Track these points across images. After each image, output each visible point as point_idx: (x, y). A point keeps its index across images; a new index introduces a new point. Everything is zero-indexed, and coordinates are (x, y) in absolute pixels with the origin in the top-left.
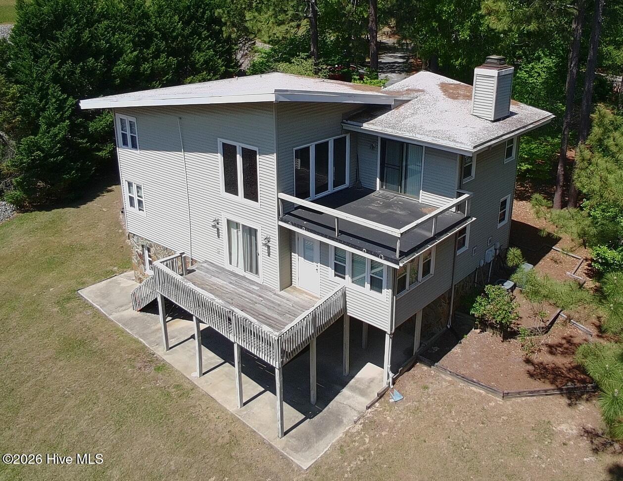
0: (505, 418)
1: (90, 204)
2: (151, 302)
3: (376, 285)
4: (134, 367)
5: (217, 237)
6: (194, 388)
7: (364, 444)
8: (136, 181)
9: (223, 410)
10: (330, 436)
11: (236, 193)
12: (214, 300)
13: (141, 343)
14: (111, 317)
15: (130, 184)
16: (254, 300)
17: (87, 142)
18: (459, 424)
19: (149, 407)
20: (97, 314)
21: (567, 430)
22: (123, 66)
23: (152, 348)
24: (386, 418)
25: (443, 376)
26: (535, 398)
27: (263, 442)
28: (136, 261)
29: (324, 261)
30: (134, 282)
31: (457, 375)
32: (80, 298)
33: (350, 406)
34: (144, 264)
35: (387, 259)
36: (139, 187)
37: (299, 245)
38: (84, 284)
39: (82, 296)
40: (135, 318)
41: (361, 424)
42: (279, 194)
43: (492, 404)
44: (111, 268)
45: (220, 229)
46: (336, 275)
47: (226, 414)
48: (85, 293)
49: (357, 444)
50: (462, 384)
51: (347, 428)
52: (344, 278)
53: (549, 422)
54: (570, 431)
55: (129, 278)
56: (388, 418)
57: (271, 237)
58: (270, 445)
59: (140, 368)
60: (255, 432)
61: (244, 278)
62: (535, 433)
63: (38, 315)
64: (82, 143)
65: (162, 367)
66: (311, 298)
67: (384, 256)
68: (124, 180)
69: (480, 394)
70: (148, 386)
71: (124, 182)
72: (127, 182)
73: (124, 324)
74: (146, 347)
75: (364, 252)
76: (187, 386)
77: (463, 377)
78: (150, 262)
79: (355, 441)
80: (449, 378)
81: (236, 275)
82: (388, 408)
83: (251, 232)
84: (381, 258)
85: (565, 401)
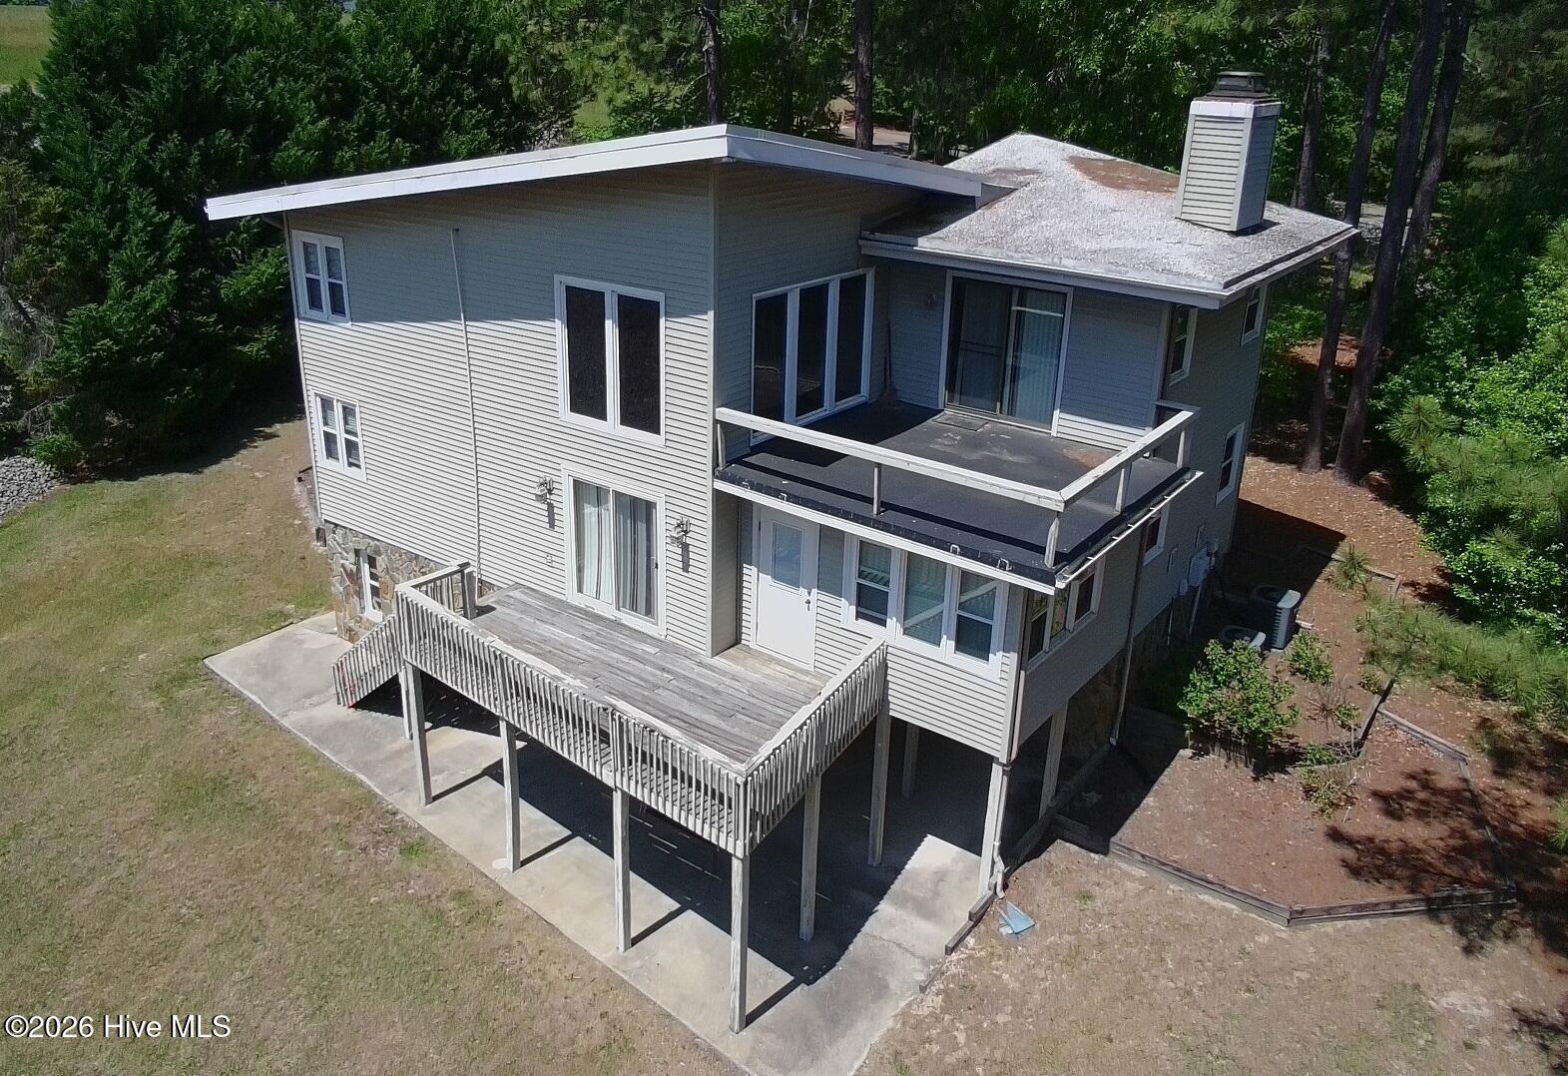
0: (1304, 976)
1: (225, 464)
2: (381, 686)
3: (973, 639)
4: (349, 846)
5: (547, 526)
6: (503, 899)
7: (956, 1047)
8: (340, 394)
9: (584, 958)
10: (862, 1025)
11: (601, 415)
12: (560, 679)
13: (362, 784)
14: (285, 722)
15: (327, 404)
16: (651, 678)
17: (216, 323)
18: (1189, 993)
19: (393, 951)
20: (251, 713)
21: (1465, 1007)
22: (298, 152)
23: (392, 799)
24: (1000, 977)
25: (1124, 866)
26: (1366, 922)
27: (692, 1042)
28: (342, 589)
29: (829, 583)
30: (335, 638)
31: (1165, 864)
32: (210, 675)
33: (899, 945)
34: (360, 594)
35: (1018, 569)
36: (348, 412)
37: (763, 541)
38: (218, 645)
39: (213, 672)
40: (344, 725)
41: (937, 994)
42: (717, 410)
43: (1264, 939)
44: (279, 606)
45: (555, 504)
46: (859, 615)
47: (592, 969)
48: (221, 664)
49: (935, 1048)
50: (1174, 888)
51: (902, 1004)
52: (883, 623)
53: (1417, 987)
54: (1475, 1011)
55: (323, 629)
56: (1005, 977)
57: (692, 521)
58: (712, 1050)
59: (364, 850)
60: (669, 1016)
61: (617, 625)
62: (1388, 1015)
63: (110, 717)
64: (207, 324)
65: (418, 845)
66: (791, 673)
67: (1011, 563)
68: (312, 393)
69: (1228, 913)
70: (387, 895)
71: (312, 398)
72: (318, 399)
73: (318, 740)
74: (375, 795)
75: (955, 552)
76: (483, 893)
77: (1179, 870)
78: (375, 591)
79: (929, 1040)
80: (1139, 872)
81: (597, 618)
82: (999, 950)
83: (637, 512)
84: (1003, 567)
85: (1444, 934)
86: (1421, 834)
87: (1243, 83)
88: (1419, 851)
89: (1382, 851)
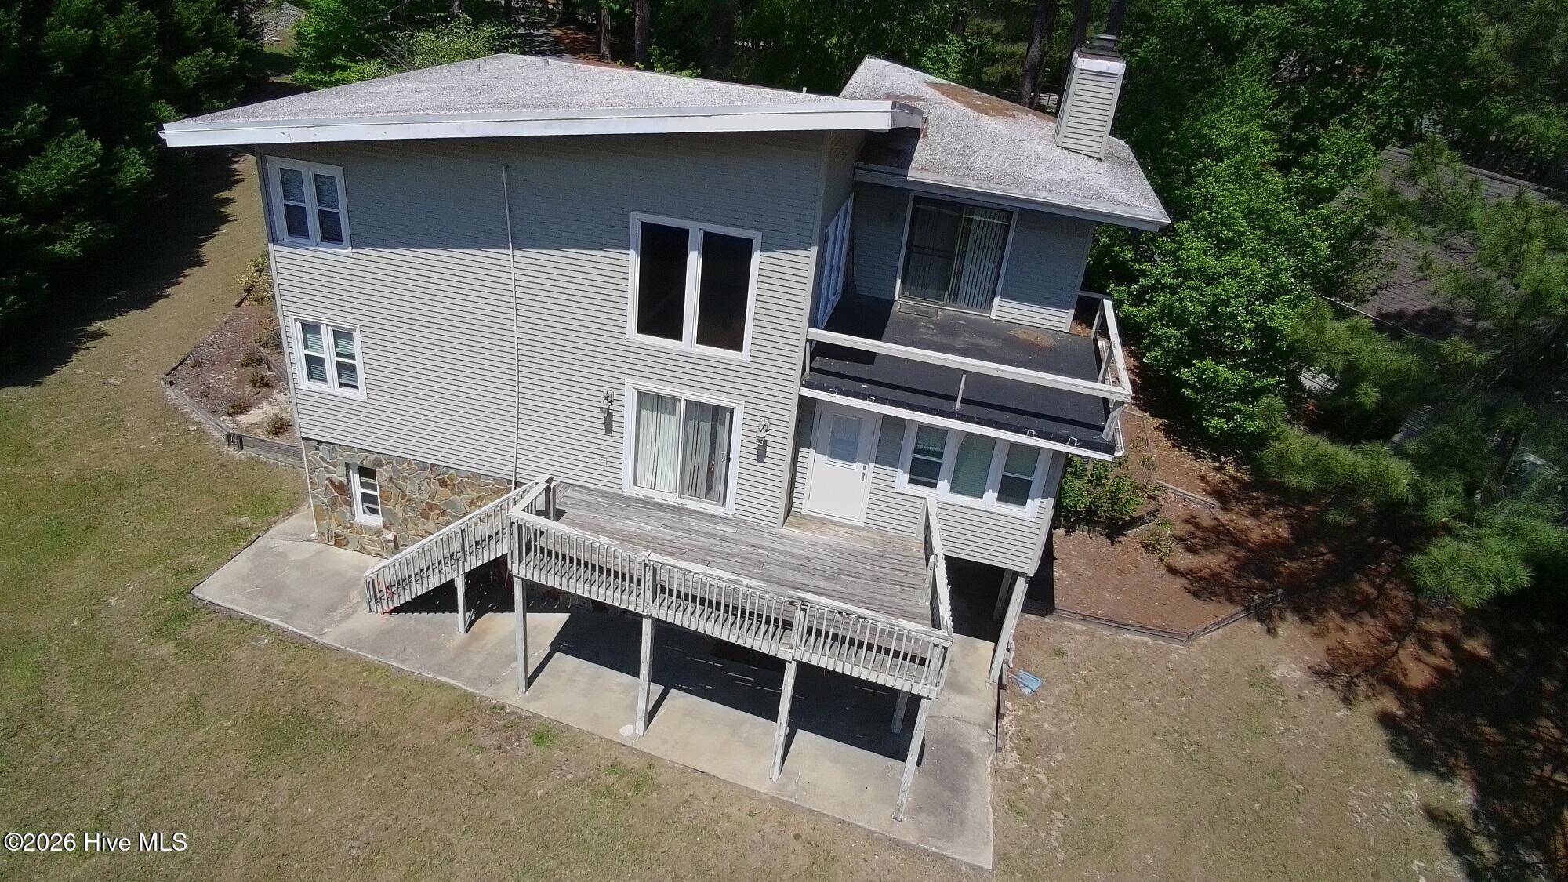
0: (1207, 677)
1: (63, 371)
3: (1014, 491)
4: (482, 749)
5: (604, 432)
6: (652, 762)
7: (1044, 786)
8: (328, 321)
9: (752, 794)
10: (974, 788)
11: (676, 333)
13: (452, 687)
14: (327, 640)
15: (310, 329)
18: (1154, 706)
19: (587, 833)
20: (284, 639)
21: (1288, 673)
23: (490, 693)
24: (1042, 726)
25: (1070, 624)
26: (1219, 631)
27: (872, 837)
29: (887, 457)
30: (316, 546)
31: (1099, 619)
32: (209, 607)
33: (957, 719)
34: (350, 503)
36: (342, 335)
37: (822, 429)
38: (196, 573)
39: (211, 603)
40: (391, 631)
41: (1012, 751)
42: (811, 331)
43: (1174, 657)
44: (230, 521)
45: (614, 413)
46: (911, 481)
47: (763, 800)
48: (215, 589)
49: (1032, 791)
50: (1107, 633)
51: (989, 763)
52: (934, 486)
53: (1262, 667)
54: (1293, 674)
55: (295, 536)
56: (1046, 725)
58: (890, 839)
59: (499, 748)
60: (844, 822)
61: (680, 510)
62: (1257, 690)
63: (126, 674)
65: (545, 733)
68: (291, 319)
69: (1145, 644)
70: (550, 784)
72: (299, 324)
73: (373, 651)
74: (472, 694)
75: (1029, 434)
76: (631, 762)
77: (1110, 621)
78: (366, 498)
79: (1024, 786)
80: (1080, 627)
82: (1030, 707)
84: (1072, 444)
85: (1256, 626)
86: (1214, 561)
87: (1110, 45)
88: (1219, 573)
89: (1202, 578)
